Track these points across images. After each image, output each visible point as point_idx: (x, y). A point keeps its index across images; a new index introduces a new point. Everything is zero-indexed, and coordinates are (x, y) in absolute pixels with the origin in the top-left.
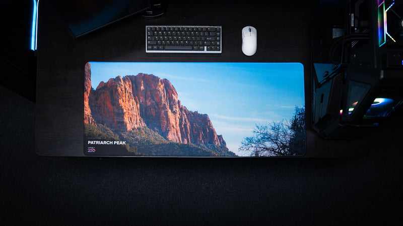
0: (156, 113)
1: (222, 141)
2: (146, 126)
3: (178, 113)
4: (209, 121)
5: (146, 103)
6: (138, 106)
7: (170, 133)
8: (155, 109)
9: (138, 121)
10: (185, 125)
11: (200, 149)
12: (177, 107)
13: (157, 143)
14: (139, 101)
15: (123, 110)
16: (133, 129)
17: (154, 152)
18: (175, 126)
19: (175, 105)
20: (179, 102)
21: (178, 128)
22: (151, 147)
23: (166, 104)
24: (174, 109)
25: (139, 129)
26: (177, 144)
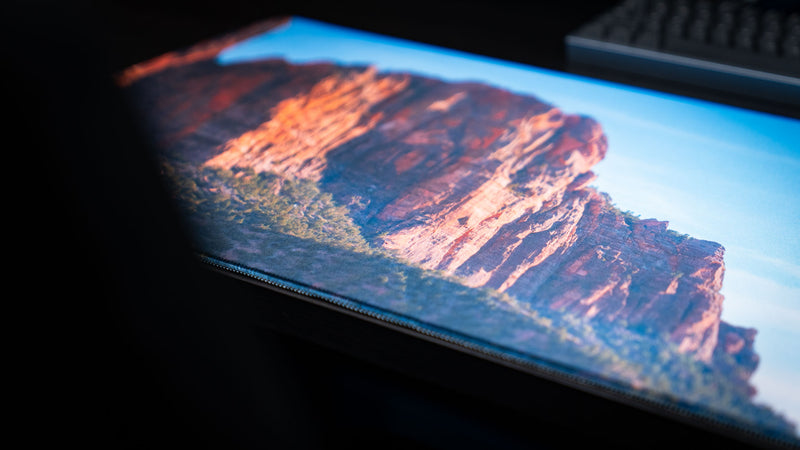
0: (419, 167)
1: (733, 349)
2: (318, 178)
3: (547, 196)
4: (716, 266)
5: (407, 134)
6: (358, 132)
7: (420, 229)
8: (432, 157)
9: (299, 160)
10: (544, 238)
11: (542, 330)
12: (562, 183)
13: (302, 233)
14: (381, 123)
15: (267, 118)
16: (235, 169)
17: (241, 253)
18: (472, 223)
19: (553, 175)
20: (586, 176)
21: (490, 232)
22: (246, 232)
23: (510, 162)
24: (533, 185)
25: (265, 177)
26: (413, 273)
